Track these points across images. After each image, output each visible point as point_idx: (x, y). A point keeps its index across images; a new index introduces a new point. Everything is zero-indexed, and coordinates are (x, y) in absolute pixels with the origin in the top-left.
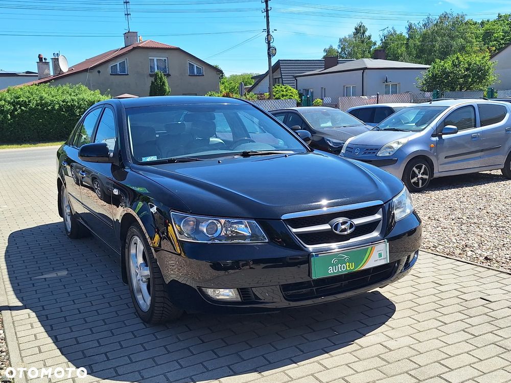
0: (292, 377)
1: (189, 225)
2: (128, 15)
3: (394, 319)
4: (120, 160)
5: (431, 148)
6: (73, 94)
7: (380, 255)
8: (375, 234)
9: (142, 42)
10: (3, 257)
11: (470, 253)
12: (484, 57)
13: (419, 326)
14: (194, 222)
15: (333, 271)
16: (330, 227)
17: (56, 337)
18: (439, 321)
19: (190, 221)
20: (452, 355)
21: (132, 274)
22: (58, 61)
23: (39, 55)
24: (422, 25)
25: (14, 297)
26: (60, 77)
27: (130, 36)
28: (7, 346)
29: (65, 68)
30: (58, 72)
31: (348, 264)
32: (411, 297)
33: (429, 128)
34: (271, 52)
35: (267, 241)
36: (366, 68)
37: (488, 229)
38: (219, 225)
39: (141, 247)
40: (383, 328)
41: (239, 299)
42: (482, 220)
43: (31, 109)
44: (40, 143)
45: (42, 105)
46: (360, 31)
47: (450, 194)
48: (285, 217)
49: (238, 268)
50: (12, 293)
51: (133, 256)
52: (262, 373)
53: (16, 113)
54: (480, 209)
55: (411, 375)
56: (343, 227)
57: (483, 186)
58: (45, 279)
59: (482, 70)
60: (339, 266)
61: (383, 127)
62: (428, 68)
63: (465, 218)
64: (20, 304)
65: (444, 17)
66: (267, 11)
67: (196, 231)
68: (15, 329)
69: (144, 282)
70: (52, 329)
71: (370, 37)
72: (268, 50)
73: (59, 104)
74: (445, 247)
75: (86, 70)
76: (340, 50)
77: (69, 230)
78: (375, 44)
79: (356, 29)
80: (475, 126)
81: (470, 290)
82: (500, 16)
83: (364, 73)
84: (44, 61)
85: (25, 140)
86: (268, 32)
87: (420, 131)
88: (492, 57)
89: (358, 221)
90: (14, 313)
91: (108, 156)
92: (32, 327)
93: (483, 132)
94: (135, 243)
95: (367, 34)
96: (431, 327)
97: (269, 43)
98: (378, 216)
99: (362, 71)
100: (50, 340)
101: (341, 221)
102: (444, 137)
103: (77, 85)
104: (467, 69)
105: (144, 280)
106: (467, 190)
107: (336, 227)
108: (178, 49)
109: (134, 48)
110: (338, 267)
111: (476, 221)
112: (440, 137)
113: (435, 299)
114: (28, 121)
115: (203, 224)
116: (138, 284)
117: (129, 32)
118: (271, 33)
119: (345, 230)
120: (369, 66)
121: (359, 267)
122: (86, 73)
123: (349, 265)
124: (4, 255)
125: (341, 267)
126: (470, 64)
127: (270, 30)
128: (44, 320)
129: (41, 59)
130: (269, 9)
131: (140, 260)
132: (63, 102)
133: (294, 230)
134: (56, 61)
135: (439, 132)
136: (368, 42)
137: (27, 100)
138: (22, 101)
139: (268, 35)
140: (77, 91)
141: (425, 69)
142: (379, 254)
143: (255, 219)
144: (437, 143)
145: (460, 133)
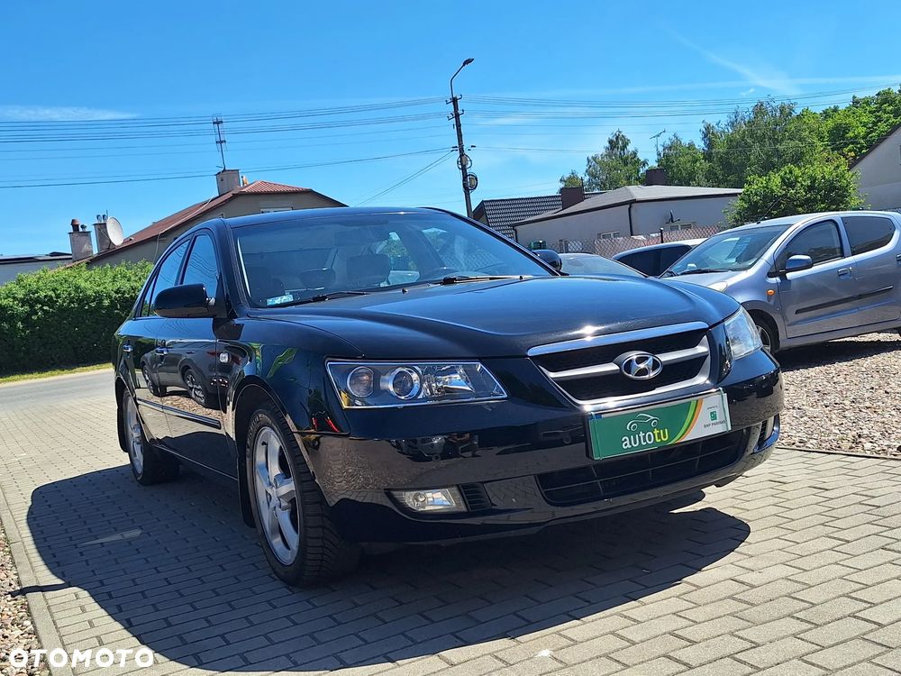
0: (575, 638)
1: (360, 382)
2: (221, 142)
3: (750, 544)
4: (229, 307)
5: (769, 297)
6: (133, 278)
7: (713, 416)
8: (701, 379)
9: (248, 186)
10: (25, 521)
11: (868, 446)
12: (838, 167)
13: (797, 550)
14: (370, 377)
15: (631, 444)
16: (616, 367)
17: (128, 621)
18: (835, 538)
19: (362, 374)
20: (869, 584)
21: (261, 503)
22: (106, 227)
23: (73, 221)
24: (723, 126)
25: (48, 572)
26: (110, 253)
27: (225, 176)
28: (39, 641)
29: (117, 239)
30: (106, 247)
31: (656, 432)
32: (775, 510)
33: (761, 263)
34: (469, 184)
35: (506, 396)
36: (635, 201)
37: (893, 413)
38: (415, 376)
39: (275, 444)
40: (731, 557)
41: (463, 508)
42: (880, 403)
43: (61, 309)
44: (78, 367)
45: (80, 301)
46: (617, 143)
47: (813, 374)
48: (533, 352)
49: (457, 456)
50: (44, 567)
51: (260, 467)
52: (518, 639)
53: (34, 317)
54: (872, 388)
55: (798, 619)
56: (642, 366)
57: (869, 360)
58: (102, 543)
59: (835, 188)
60: (642, 434)
61: (679, 270)
62: (740, 194)
63: (847, 402)
64: (60, 582)
65: (759, 110)
66: (457, 116)
67: (376, 391)
68: (52, 617)
69: (284, 509)
70: (121, 611)
71: (635, 154)
72: (464, 180)
73: (110, 297)
74: (821, 441)
75: (154, 239)
76: (586, 179)
77: (140, 470)
78: (645, 163)
79: (611, 142)
80: (843, 256)
81: (880, 492)
82: (856, 102)
83: (632, 209)
84: (81, 230)
85: (53, 365)
86: (462, 150)
87: (746, 269)
88: (851, 167)
89: (665, 357)
90: (49, 594)
91: (207, 304)
92: (84, 611)
93: (856, 264)
94: (264, 443)
95: (630, 148)
96: (820, 549)
97: (464, 169)
98: (702, 349)
99: (628, 206)
100: (118, 626)
101: (635, 357)
102: (789, 275)
103: (140, 264)
104: (810, 188)
105: (284, 504)
106: (843, 366)
107: (628, 366)
108: (310, 192)
109: (235, 196)
110: (639, 437)
111: (868, 404)
112: (783, 276)
113: (820, 509)
114: (57, 330)
115: (387, 377)
116: (274, 516)
117: (224, 170)
118: (466, 152)
119: (644, 372)
120: (639, 197)
121: (678, 437)
122: (154, 243)
123: (659, 434)
124: (25, 518)
125: (644, 437)
126: (813, 181)
127: (464, 148)
128: (103, 599)
129: (75, 227)
130: (460, 112)
131: (275, 469)
132: (116, 292)
133: (552, 375)
134: (101, 228)
135: (780, 267)
136: (633, 161)
137: (53, 295)
138: (46, 296)
139: (461, 156)
140: (140, 274)
141: (735, 195)
142: (711, 413)
143: (480, 360)
144: (779, 288)
145: (817, 268)
